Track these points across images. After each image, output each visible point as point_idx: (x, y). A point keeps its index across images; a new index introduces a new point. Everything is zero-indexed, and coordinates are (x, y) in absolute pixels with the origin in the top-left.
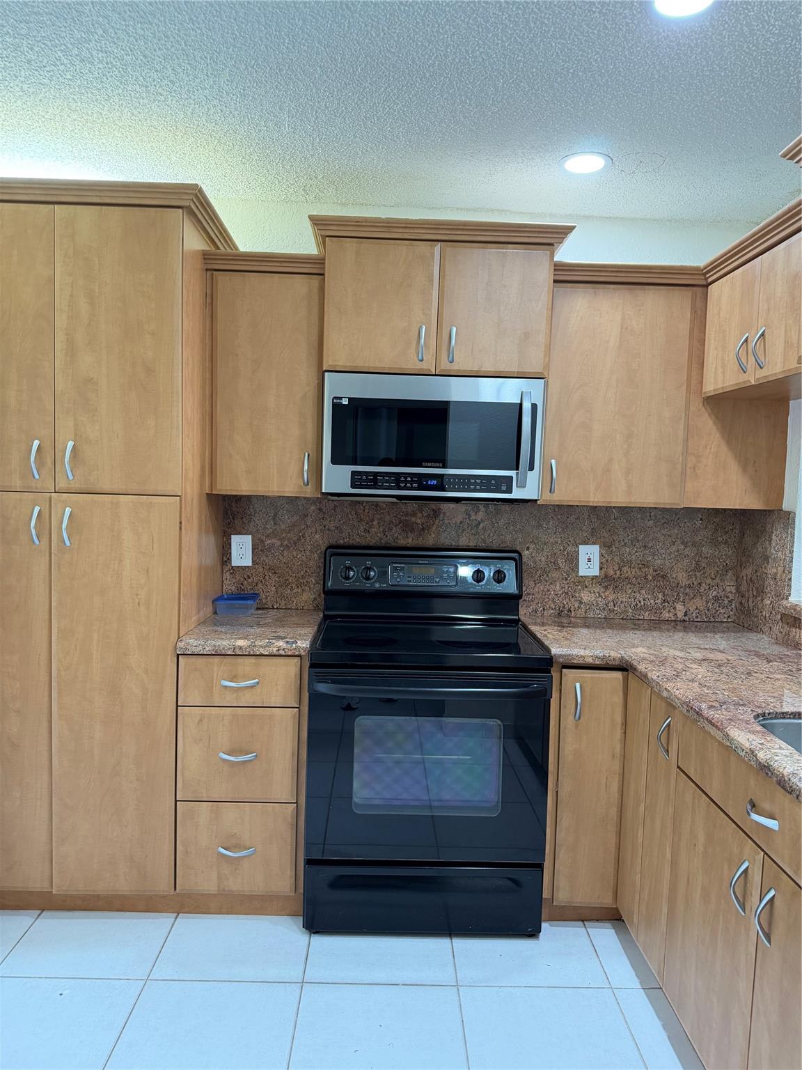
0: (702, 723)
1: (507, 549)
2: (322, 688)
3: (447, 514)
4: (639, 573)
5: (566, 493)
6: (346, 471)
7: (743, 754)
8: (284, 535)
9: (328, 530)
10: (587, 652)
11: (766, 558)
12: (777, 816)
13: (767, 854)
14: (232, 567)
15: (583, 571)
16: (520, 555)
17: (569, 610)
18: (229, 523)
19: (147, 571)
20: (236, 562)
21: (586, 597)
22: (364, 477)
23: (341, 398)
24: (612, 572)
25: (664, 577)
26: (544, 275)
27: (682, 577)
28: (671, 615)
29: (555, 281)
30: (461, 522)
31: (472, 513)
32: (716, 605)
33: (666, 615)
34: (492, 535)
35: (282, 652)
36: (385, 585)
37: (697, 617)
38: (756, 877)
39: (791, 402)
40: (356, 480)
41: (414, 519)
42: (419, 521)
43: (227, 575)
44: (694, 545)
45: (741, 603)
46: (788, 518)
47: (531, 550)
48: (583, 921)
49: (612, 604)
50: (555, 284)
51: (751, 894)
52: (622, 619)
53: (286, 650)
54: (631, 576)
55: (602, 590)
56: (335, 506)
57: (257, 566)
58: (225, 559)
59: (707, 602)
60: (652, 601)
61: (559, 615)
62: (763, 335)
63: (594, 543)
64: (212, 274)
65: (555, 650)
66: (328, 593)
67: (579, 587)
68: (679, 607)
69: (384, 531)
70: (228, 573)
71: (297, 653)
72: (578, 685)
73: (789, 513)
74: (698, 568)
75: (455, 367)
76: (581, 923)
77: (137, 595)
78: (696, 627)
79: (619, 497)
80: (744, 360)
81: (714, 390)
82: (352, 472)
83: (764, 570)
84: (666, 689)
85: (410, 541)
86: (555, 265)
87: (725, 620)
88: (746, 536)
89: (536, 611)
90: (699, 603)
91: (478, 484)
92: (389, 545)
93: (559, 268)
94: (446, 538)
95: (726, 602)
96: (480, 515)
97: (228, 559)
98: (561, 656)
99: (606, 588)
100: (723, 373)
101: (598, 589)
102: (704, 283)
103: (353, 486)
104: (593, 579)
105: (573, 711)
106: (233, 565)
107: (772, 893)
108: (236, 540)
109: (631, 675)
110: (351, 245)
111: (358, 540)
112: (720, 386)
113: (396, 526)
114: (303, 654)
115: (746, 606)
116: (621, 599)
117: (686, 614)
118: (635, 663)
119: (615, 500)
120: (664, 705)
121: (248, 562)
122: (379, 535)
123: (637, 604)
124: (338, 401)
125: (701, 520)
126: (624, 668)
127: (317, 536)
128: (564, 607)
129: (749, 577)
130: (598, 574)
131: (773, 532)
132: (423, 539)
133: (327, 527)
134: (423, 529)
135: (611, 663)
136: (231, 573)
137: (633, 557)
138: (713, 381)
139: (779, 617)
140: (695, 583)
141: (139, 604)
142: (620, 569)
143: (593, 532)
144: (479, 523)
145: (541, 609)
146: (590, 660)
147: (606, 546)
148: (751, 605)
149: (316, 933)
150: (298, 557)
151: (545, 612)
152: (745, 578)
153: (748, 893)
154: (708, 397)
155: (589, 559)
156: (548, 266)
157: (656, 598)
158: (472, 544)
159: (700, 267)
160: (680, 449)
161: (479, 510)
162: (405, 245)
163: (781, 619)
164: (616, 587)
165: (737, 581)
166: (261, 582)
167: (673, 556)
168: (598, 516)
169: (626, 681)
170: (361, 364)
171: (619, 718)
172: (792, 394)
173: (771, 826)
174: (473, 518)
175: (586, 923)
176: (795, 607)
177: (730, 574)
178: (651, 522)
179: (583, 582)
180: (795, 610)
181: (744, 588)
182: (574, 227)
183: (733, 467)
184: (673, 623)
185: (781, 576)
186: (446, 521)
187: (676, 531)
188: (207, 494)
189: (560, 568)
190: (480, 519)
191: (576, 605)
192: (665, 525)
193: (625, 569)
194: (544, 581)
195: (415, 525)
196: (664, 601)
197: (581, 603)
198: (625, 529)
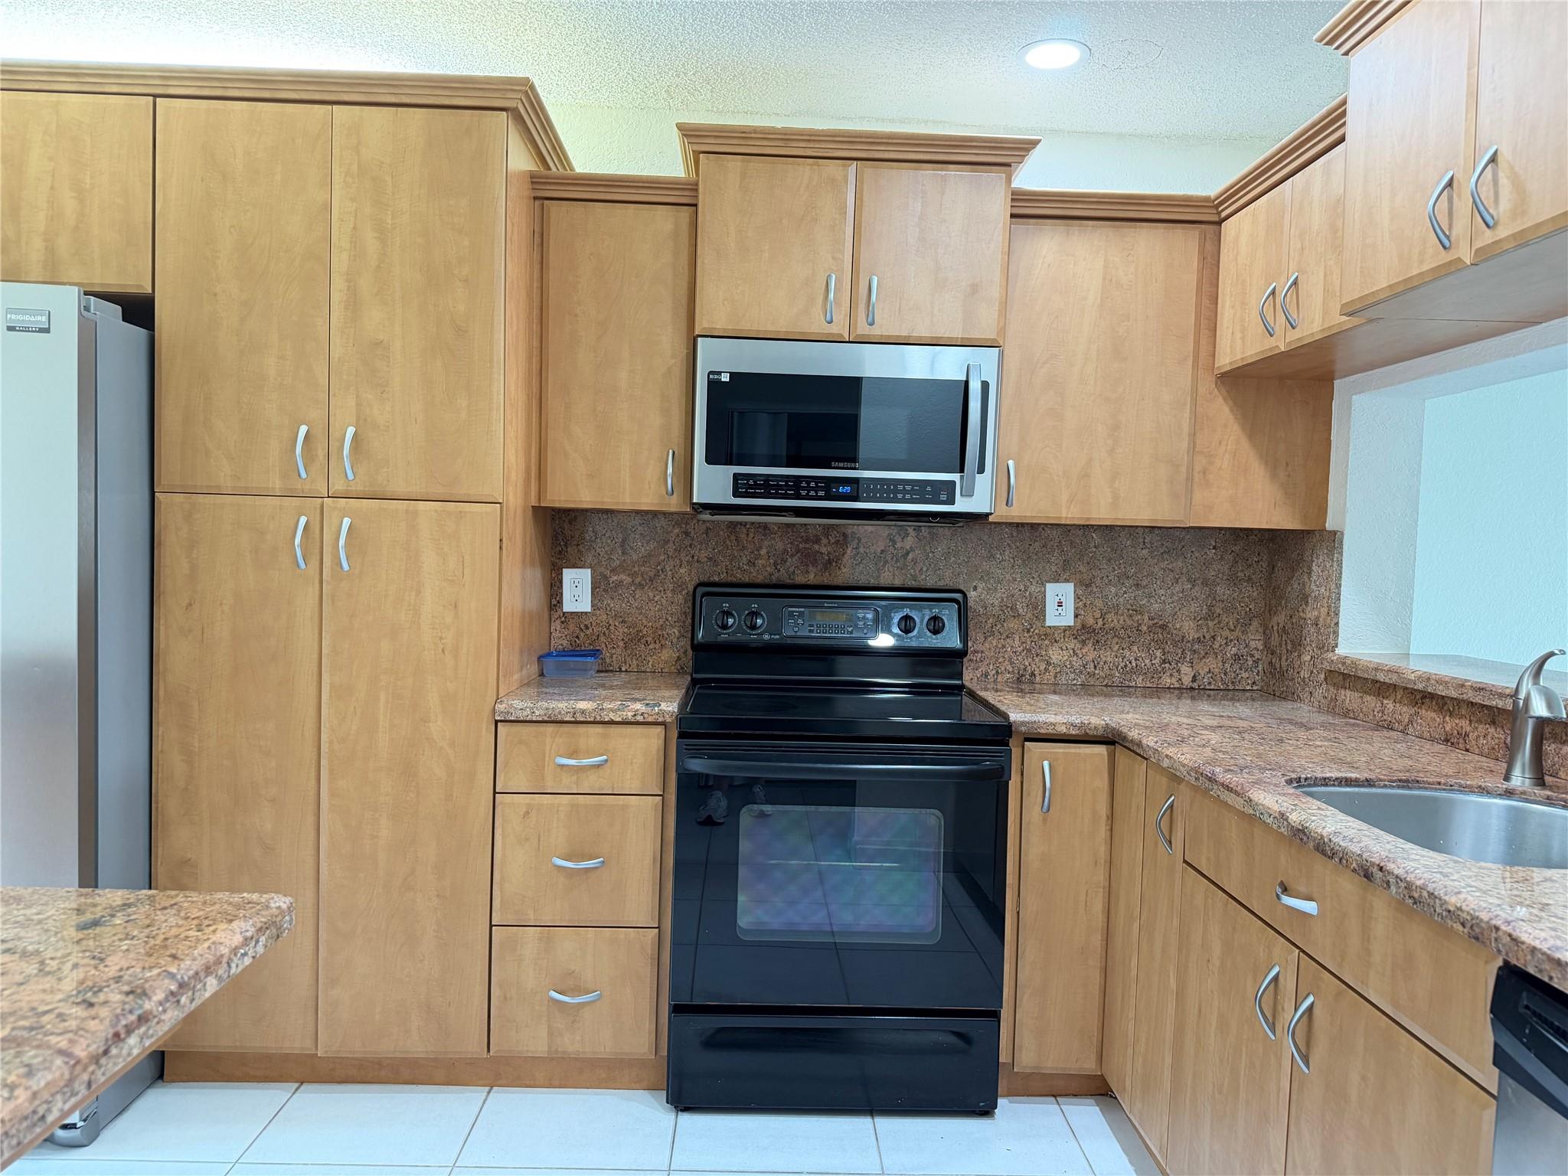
0: (1216, 791)
1: (947, 588)
2: (696, 765)
3: (863, 540)
4: (1129, 623)
5: (1026, 508)
6: (727, 473)
7: (1269, 821)
8: (636, 569)
9: (698, 562)
10: (1059, 719)
11: (1305, 598)
12: (1315, 896)
13: (1304, 952)
14: (564, 613)
15: (1052, 620)
16: (965, 596)
17: (1033, 674)
18: (560, 552)
19: (456, 606)
20: (569, 606)
21: (1056, 655)
22: (753, 482)
23: (719, 373)
24: (1091, 621)
25: (1163, 627)
26: (999, 207)
27: (1188, 628)
28: (1174, 680)
29: (1013, 216)
30: (882, 552)
31: (898, 539)
32: (1236, 667)
33: (1167, 681)
34: (925, 569)
35: (640, 718)
36: (778, 637)
37: (1210, 683)
38: (1289, 984)
39: (1337, 383)
40: (740, 486)
41: (816, 547)
42: (824, 550)
43: (556, 625)
44: (1205, 583)
45: (1271, 663)
46: (1333, 540)
47: (979, 590)
48: (1055, 1098)
49: (1092, 666)
50: (1012, 220)
51: (1283, 1009)
52: (1106, 686)
53: (646, 716)
54: (1118, 626)
55: (1079, 645)
56: (708, 529)
57: (598, 612)
58: (554, 602)
59: (1224, 663)
60: (1147, 661)
61: (1019, 681)
62: (1295, 283)
63: (1067, 581)
64: (543, 204)
65: (1014, 716)
66: (696, 647)
67: (1047, 642)
68: (1186, 669)
69: (775, 564)
70: (558, 622)
71: (660, 720)
72: (1046, 764)
73: (1335, 533)
74: (1210, 616)
75: (876, 331)
76: (1052, 1099)
77: (441, 638)
78: (1209, 696)
79: (1102, 514)
80: (1270, 318)
81: (1231, 363)
82: (734, 474)
83: (1301, 614)
84: (1167, 756)
85: (812, 576)
86: (1013, 194)
87: (1248, 688)
88: (1276, 569)
89: (986, 675)
90: (1212, 663)
91: (908, 492)
92: (781, 583)
93: (1018, 197)
94: (861, 573)
95: (1250, 663)
96: (909, 542)
97: (558, 602)
98: (1023, 723)
99: (1084, 643)
100: (1243, 339)
101: (1072, 644)
102: (1215, 218)
103: (736, 494)
104: (1065, 631)
105: (1040, 799)
106: (564, 611)
107: (1311, 999)
108: (569, 575)
109: (1118, 748)
110: (734, 164)
111: (740, 577)
112: (1239, 356)
113: (792, 556)
114: (669, 720)
115: (1278, 666)
116: (1104, 659)
117: (1194, 679)
118: (1125, 730)
119: (1094, 516)
120: (1164, 780)
121: (585, 606)
122: (768, 569)
123: (1126, 666)
124: (716, 377)
125: (1214, 548)
126: (1111, 740)
127: (682, 571)
128: (1025, 670)
129: (1281, 626)
130: (1072, 624)
131: (1313, 561)
132: (830, 575)
133: (696, 558)
134: (830, 562)
135: (1091, 733)
136: (562, 622)
137: (1121, 600)
138: (1228, 350)
139: (1323, 676)
140: (1207, 637)
141: (443, 651)
142: (1103, 616)
143: (1066, 565)
144: (908, 553)
145: (994, 672)
146: (1063, 729)
147: (1084, 586)
148: (1284, 664)
149: (687, 1109)
150: (656, 599)
151: (1000, 676)
152: (1275, 628)
153: (1279, 1008)
154: (1223, 374)
155: (1060, 603)
156: (1003, 194)
157: (1152, 657)
158: (897, 583)
159: (1210, 197)
160: (1185, 444)
161: (908, 535)
162: (808, 165)
163: (1326, 679)
164: (1098, 641)
165: (1264, 633)
166: (604, 634)
167: (1175, 598)
168: (1071, 542)
169: (1112, 758)
170: (747, 326)
171: (1103, 810)
172: (1339, 368)
173: (1308, 911)
174: (898, 545)
175: (1058, 1099)
176: (1343, 660)
177: (1255, 623)
178: (1145, 552)
179: (1052, 635)
180: (1344, 664)
181: (1275, 640)
182: (1040, 141)
183: (1258, 472)
184: (1177, 692)
185: (1325, 620)
186: (862, 550)
187: (1180, 564)
188: (533, 506)
189: (1019, 615)
190: (908, 548)
191: (1043, 667)
192: (1165, 556)
193: (1109, 617)
194: (997, 634)
195: (819, 555)
196: (1164, 662)
197: (1049, 663)
198: (1109, 560)
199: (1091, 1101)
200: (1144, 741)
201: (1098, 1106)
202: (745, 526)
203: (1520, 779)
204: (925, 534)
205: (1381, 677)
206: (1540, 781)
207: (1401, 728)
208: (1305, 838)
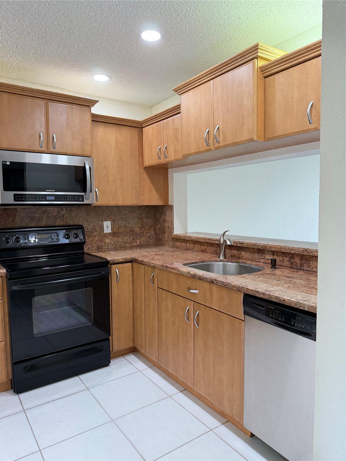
0: (168, 270)
1: (76, 225)
2: (15, 288)
3: (50, 212)
4: (124, 230)
5: (102, 202)
6: (11, 194)
7: (185, 274)
10: (120, 258)
11: (165, 221)
12: (198, 289)
13: (194, 302)
15: (105, 231)
16: (83, 227)
17: (102, 247)
21: (107, 241)
22: (20, 196)
24: (115, 231)
25: (132, 231)
26: (88, 118)
27: (137, 230)
28: (136, 244)
29: (92, 121)
30: (56, 215)
32: (149, 239)
33: (134, 244)
34: (69, 220)
37: (144, 244)
38: (192, 310)
39: (169, 170)
40: (16, 197)
41: (35, 215)
42: (37, 216)
44: (141, 219)
45: (157, 237)
46: (171, 207)
47: (86, 225)
48: (122, 356)
49: (116, 242)
52: (120, 247)
54: (122, 232)
55: (113, 238)
59: (146, 238)
60: (129, 240)
61: (98, 249)
62: (166, 147)
63: (109, 220)
65: (108, 259)
67: (105, 237)
68: (138, 241)
69: (21, 221)
72: (117, 270)
73: (172, 206)
74: (142, 227)
75: (56, 151)
76: (122, 357)
78: (143, 247)
79: (121, 203)
80: (160, 155)
81: (149, 165)
82: (14, 194)
83: (164, 225)
85: (35, 224)
86: (92, 114)
87: (152, 244)
88: (156, 214)
89: (89, 248)
90: (144, 239)
91: (70, 198)
93: (93, 116)
94: (50, 222)
95: (152, 238)
96: (64, 212)
98: (111, 260)
99: (114, 237)
100: (152, 159)
101: (111, 237)
102: (141, 127)
103: (15, 200)
104: (109, 234)
105: (116, 280)
107: (198, 312)
109: (134, 263)
112: (151, 163)
113: (26, 218)
114: (3, 275)
115: (159, 238)
116: (119, 240)
117: (140, 243)
118: (137, 258)
119: (119, 203)
120: (152, 268)
123: (124, 242)
124: (5, 163)
125: (142, 210)
126: (132, 261)
128: (99, 246)
129: (159, 228)
130: (111, 232)
131: (166, 212)
132: (40, 223)
134: (39, 219)
135: (127, 260)
137: (122, 224)
138: (148, 161)
139: (171, 239)
140: (142, 232)
142: (118, 229)
143: (108, 216)
144: (64, 215)
145: (91, 247)
146: (121, 260)
147: (113, 222)
148: (160, 237)
151: (93, 248)
152: (157, 229)
153: (190, 315)
154: (145, 167)
155: (107, 227)
156: (89, 114)
157: (130, 238)
158: (61, 224)
159: (140, 121)
160: (138, 185)
161: (63, 210)
162: (30, 98)
163: (172, 240)
164: (117, 236)
165: (154, 230)
167: (135, 223)
168: (109, 210)
169: (132, 266)
170: (14, 147)
171: (131, 279)
172: (169, 167)
173: (196, 292)
174: (61, 213)
175: (123, 356)
176: (176, 235)
177: (152, 228)
178: (127, 212)
179: (106, 235)
180: (177, 236)
181: (157, 231)
182: (99, 101)
183: (154, 191)
184: (136, 247)
185: (171, 226)
186: (49, 215)
187: (135, 214)
189: (97, 231)
190: (64, 214)
191: (104, 244)
192: (132, 212)
193: (120, 229)
194: (91, 236)
195: (35, 217)
196: (133, 239)
197: (106, 243)
198: (119, 214)
199: (131, 354)
200: (144, 260)
201: (133, 354)
202: (9, 209)
203: (222, 258)
204: (69, 209)
205: (186, 238)
206: (225, 258)
207: (191, 249)
208: (195, 277)
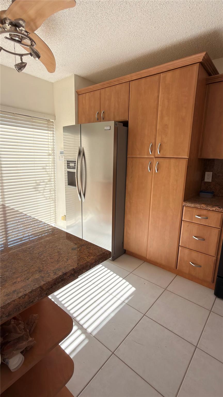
18: (205, 168)
19: (177, 181)
53: (219, 210)
57: (213, 182)
64: (209, 85)
71: (222, 211)
77: (173, 187)
97: (203, 179)
106: (205, 181)
108: (207, 173)
121: (210, 181)
136: (204, 184)
141: (174, 190)
149: (219, 298)
188: (199, 158)
